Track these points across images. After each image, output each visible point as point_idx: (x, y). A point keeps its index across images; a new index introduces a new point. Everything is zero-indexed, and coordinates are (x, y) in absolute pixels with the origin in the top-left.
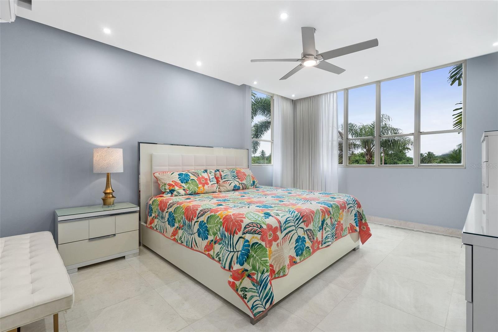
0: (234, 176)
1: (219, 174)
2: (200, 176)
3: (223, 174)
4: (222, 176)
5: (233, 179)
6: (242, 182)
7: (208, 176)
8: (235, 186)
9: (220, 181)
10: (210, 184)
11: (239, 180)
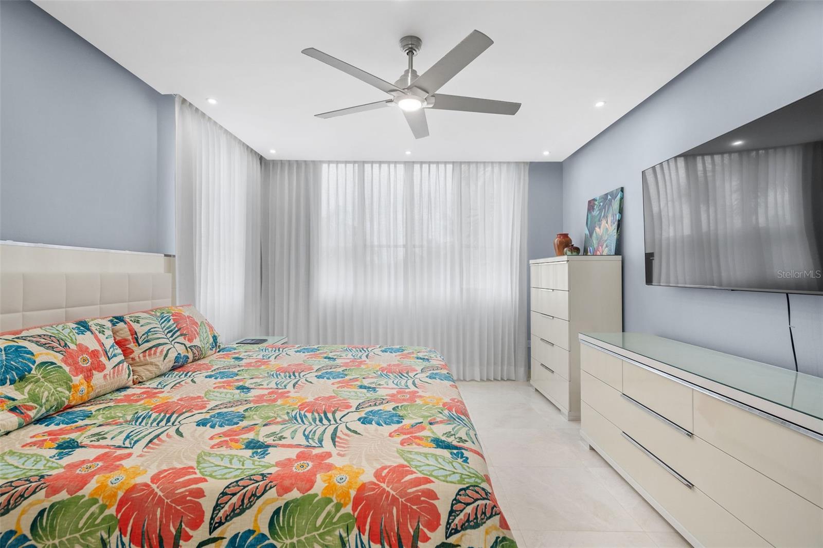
0: (171, 331)
1: (127, 330)
2: (73, 346)
3: (140, 330)
4: (139, 335)
5: (171, 339)
6: (192, 344)
7: (99, 340)
8: (177, 359)
9: (133, 352)
10: (109, 365)
11: (185, 339)
